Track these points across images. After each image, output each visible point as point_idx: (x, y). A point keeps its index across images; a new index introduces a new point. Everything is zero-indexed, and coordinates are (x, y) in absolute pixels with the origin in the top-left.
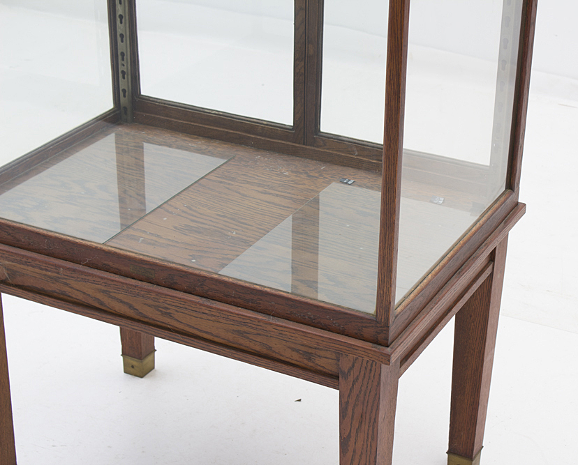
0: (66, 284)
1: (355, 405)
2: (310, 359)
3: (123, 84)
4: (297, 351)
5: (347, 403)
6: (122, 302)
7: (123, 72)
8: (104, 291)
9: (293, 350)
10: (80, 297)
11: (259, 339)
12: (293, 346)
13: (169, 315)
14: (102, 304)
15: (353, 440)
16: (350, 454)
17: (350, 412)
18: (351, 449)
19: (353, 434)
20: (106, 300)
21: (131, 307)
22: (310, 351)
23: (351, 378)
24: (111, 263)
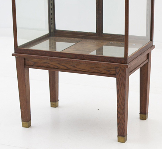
0: (49, 63)
1: (120, 81)
2: (109, 72)
3: (52, 26)
4: (106, 70)
5: (118, 80)
6: (63, 65)
7: (52, 23)
8: (58, 64)
9: (105, 70)
10: (52, 66)
11: (97, 69)
12: (105, 69)
13: (75, 67)
14: (58, 67)
15: (120, 90)
16: (119, 94)
17: (119, 83)
18: (119, 93)
19: (120, 89)
20: (59, 66)
21: (65, 66)
22: (109, 69)
23: (119, 74)
24: (61, 55)
